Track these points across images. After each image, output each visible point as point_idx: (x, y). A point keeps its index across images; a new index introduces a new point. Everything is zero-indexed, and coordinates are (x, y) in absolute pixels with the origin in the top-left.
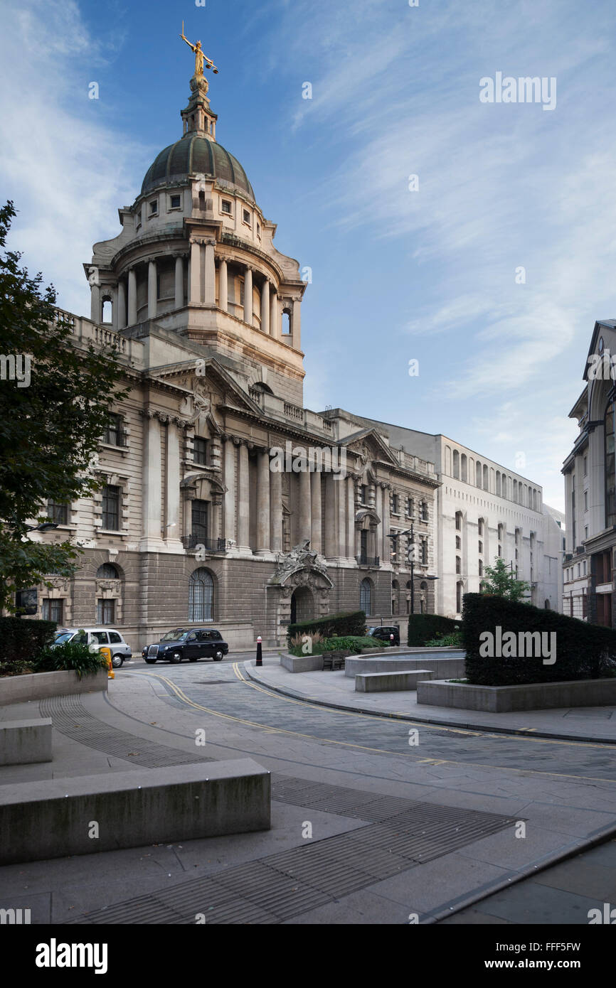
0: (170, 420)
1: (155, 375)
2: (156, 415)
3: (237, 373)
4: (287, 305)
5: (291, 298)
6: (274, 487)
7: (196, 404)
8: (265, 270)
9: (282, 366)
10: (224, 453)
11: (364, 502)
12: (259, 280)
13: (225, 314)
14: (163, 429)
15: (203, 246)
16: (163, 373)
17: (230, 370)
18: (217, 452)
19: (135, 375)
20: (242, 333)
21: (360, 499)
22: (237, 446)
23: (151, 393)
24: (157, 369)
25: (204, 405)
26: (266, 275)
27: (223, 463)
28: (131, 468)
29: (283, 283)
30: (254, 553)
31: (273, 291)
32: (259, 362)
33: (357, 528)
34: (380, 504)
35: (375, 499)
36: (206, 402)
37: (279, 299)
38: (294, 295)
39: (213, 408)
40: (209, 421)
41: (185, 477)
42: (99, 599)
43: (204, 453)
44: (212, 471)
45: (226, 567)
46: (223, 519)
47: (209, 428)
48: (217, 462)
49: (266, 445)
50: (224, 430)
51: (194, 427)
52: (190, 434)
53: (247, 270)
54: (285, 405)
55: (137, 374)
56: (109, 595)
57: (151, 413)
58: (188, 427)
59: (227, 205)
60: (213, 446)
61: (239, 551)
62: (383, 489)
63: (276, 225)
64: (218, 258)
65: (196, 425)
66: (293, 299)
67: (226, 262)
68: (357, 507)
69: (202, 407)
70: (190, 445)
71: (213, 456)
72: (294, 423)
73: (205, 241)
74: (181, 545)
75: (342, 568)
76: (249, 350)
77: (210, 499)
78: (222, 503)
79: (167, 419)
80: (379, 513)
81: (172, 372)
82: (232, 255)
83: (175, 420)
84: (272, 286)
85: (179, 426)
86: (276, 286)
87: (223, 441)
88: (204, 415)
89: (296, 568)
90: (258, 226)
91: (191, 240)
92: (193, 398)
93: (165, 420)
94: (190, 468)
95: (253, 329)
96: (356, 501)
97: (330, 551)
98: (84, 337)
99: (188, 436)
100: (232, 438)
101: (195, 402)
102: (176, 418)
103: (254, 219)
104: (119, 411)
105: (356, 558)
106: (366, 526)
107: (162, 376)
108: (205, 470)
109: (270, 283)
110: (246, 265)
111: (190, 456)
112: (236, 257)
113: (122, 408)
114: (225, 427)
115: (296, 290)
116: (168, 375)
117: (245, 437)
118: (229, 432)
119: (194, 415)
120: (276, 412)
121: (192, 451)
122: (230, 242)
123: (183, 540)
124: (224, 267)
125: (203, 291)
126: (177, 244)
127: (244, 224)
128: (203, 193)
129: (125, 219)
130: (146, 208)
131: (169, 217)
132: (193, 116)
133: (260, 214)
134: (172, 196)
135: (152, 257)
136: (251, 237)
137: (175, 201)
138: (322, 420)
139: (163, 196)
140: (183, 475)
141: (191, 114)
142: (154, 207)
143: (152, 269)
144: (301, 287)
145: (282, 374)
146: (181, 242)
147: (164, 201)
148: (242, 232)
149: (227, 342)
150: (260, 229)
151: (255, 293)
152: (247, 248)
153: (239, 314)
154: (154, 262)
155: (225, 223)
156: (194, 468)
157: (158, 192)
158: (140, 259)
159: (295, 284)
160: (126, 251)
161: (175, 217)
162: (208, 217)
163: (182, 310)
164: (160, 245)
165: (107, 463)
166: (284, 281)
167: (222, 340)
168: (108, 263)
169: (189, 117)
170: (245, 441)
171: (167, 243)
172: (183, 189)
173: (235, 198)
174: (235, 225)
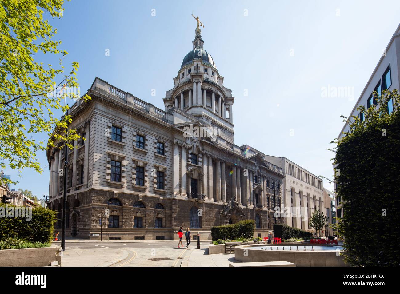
0: (182, 145)
2: (177, 143)
4: (228, 107)
5: (229, 104)
6: (222, 175)
7: (192, 140)
8: (219, 93)
9: (226, 129)
10: (203, 160)
12: (217, 97)
13: (205, 108)
14: (180, 149)
15: (197, 83)
18: (200, 159)
19: (169, 127)
20: (211, 116)
21: (255, 181)
22: (208, 157)
23: (175, 135)
24: (177, 124)
26: (220, 94)
27: (203, 164)
28: (168, 164)
30: (215, 201)
31: (222, 102)
33: (254, 193)
34: (262, 183)
35: (260, 181)
36: (197, 139)
37: (225, 105)
38: (230, 103)
39: (199, 142)
40: (197, 147)
42: (156, 218)
43: (196, 160)
44: (199, 167)
45: (204, 206)
46: (203, 187)
47: (197, 150)
48: (200, 163)
49: (219, 158)
52: (190, 152)
53: (213, 92)
54: (226, 142)
56: (160, 216)
57: (175, 143)
58: (190, 149)
59: (206, 70)
60: (199, 157)
61: (209, 200)
62: (263, 177)
63: (223, 77)
64: (203, 88)
65: (192, 148)
66: (230, 104)
67: (206, 90)
68: (254, 184)
69: (195, 141)
70: (190, 156)
71: (199, 161)
72: (230, 150)
73: (198, 81)
74: (187, 197)
75: (249, 209)
77: (198, 178)
78: (202, 181)
80: (262, 187)
82: (207, 87)
84: (222, 99)
85: (186, 148)
86: (223, 99)
87: (203, 155)
88: (195, 144)
90: (217, 78)
91: (193, 81)
92: (191, 138)
93: (180, 145)
94: (190, 165)
95: (215, 114)
97: (244, 202)
98: (150, 112)
99: (189, 152)
100: (206, 154)
102: (184, 145)
103: (215, 75)
104: (164, 142)
105: (254, 205)
106: (257, 192)
108: (196, 166)
109: (221, 98)
110: (212, 91)
111: (190, 160)
112: (209, 88)
113: (164, 140)
114: (203, 150)
115: (231, 101)
116: (181, 127)
117: (211, 154)
118: (204, 152)
119: (192, 144)
120: (223, 145)
121: (191, 159)
122: (207, 82)
123: (188, 194)
124: (205, 92)
125: (197, 100)
126: (190, 85)
127: (212, 76)
128: (197, 65)
129: (175, 81)
130: (181, 75)
131: (188, 77)
132: (196, 42)
133: (217, 73)
134: (188, 69)
135: (182, 91)
136: (214, 81)
137: (189, 71)
138: (240, 149)
139: (185, 69)
140: (187, 168)
141: (195, 42)
142: (183, 74)
143: (182, 96)
144: (232, 99)
145: (225, 132)
146: (191, 84)
147: (186, 71)
148: (211, 79)
149: (206, 119)
150: (218, 79)
151: (216, 102)
152: (213, 84)
153: (210, 109)
154: (182, 93)
155: (205, 76)
156: (192, 165)
157: (184, 68)
158: (179, 93)
159: (230, 98)
160: (174, 91)
161: (189, 76)
162: (199, 72)
163: (190, 108)
164: (184, 86)
165: (159, 162)
166: (226, 97)
167: (204, 118)
168: (170, 98)
169: (195, 43)
170: (211, 156)
171: (186, 85)
172: (192, 65)
173: (209, 67)
174: (209, 77)
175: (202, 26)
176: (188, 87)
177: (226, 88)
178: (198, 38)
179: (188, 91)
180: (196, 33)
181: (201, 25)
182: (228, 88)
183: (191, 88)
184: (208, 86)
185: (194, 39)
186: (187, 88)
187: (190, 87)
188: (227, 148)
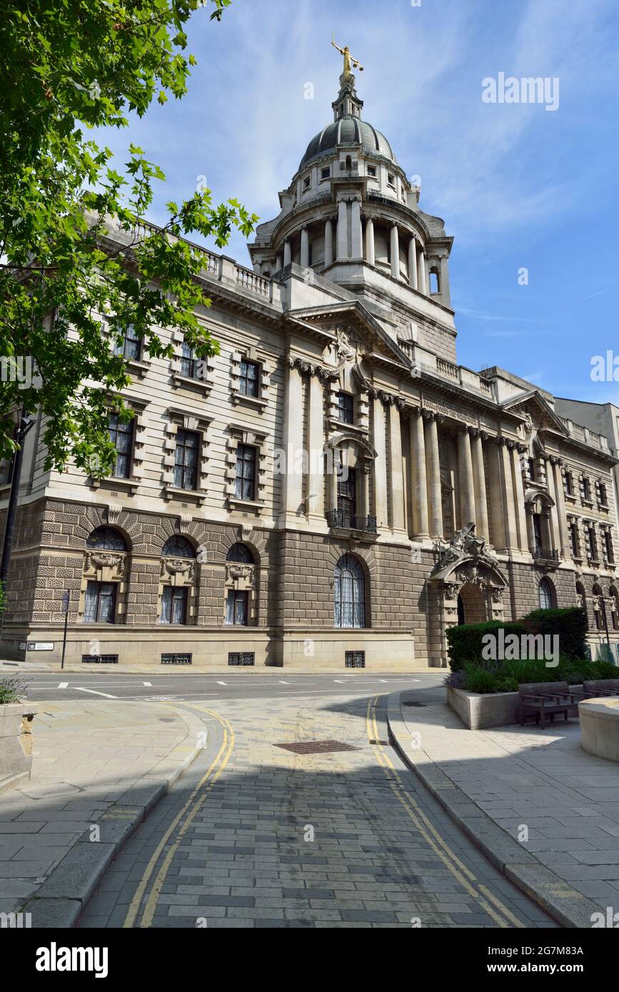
0: (312, 368)
1: (296, 317)
2: (297, 362)
3: (384, 321)
4: (434, 263)
5: (438, 256)
6: (430, 457)
7: (341, 354)
8: (410, 228)
9: (433, 323)
10: (372, 411)
11: (533, 479)
12: (405, 239)
13: (372, 268)
14: (305, 380)
15: (349, 203)
16: (304, 315)
17: (377, 317)
18: (365, 409)
19: (275, 318)
20: (390, 288)
21: (528, 475)
22: (387, 405)
23: (292, 339)
24: (298, 311)
25: (349, 355)
26: (412, 231)
27: (372, 423)
28: (267, 424)
29: (429, 241)
30: (412, 537)
31: (419, 250)
32: (408, 319)
33: (528, 512)
34: (552, 482)
35: (546, 476)
36: (352, 351)
37: (426, 258)
38: (440, 252)
39: (360, 359)
40: (355, 373)
41: (330, 438)
42: (229, 591)
43: (351, 411)
44: (361, 433)
45: (378, 554)
46: (372, 492)
47: (355, 382)
48: (365, 421)
49: (420, 405)
50: (372, 384)
51: (339, 379)
52: (335, 387)
53: (393, 226)
54: (437, 361)
55: (277, 316)
56: (241, 585)
57: (291, 361)
58: (333, 378)
59: (372, 170)
60: (361, 403)
61: (393, 534)
62: (553, 464)
64: (365, 216)
65: (341, 375)
66: (441, 257)
67: (373, 220)
68: (525, 485)
69: (348, 357)
70: (335, 399)
71: (361, 415)
72: (449, 381)
73: (351, 199)
74: (325, 523)
75: (515, 563)
76: (398, 305)
77: (358, 467)
78: (372, 472)
79: (310, 367)
80: (552, 493)
81: (314, 314)
82: (376, 213)
83: (318, 369)
84: (417, 242)
85: (322, 377)
86: (422, 243)
87: (371, 397)
88: (349, 366)
89: (460, 559)
90: (402, 191)
91: (338, 199)
92: (337, 347)
93: (307, 369)
94: (335, 427)
95: (400, 284)
96: (524, 477)
97: (500, 540)
98: (224, 277)
99: (332, 389)
100: (381, 394)
101: (340, 351)
102: (318, 367)
103: (398, 183)
104: (258, 359)
105: (531, 550)
106: (538, 509)
107: (303, 319)
108: (352, 430)
109: (416, 240)
110: (391, 222)
111: (334, 412)
112: (382, 214)
113: (261, 355)
114: (372, 382)
115: (442, 247)
116: (310, 317)
117: (395, 394)
118: (377, 387)
119: (339, 365)
120: (428, 367)
121: (337, 407)
122: (375, 200)
123: (328, 516)
124: (371, 227)
125: (350, 247)
126: (328, 209)
127: (389, 186)
128: (349, 159)
129: (284, 200)
130: (300, 186)
131: (320, 188)
132: (342, 105)
133: (403, 178)
134: (322, 170)
135: (305, 224)
136: (396, 198)
137: (326, 173)
138: (479, 379)
139: (314, 170)
140: (327, 435)
141: (341, 103)
142: (307, 182)
143: (304, 237)
144: (447, 244)
145: (433, 332)
146: (333, 205)
147: (316, 174)
148: (387, 193)
149: (374, 297)
150: (405, 192)
151: (401, 251)
152: (392, 205)
153: (388, 271)
154: (305, 229)
155: (371, 186)
156: (340, 428)
157: (310, 167)
158: (295, 229)
159: (440, 241)
160: (282, 224)
161: (327, 186)
162: (353, 175)
163: (330, 268)
164: (311, 212)
165: (243, 417)
166: (430, 239)
167: (370, 294)
168: (269, 241)
169: (339, 107)
170: (396, 399)
171: (317, 209)
172: (332, 160)
173: (380, 163)
174: (380, 187)
175: (358, 68)
176: (321, 213)
177: (427, 215)
178: (348, 95)
179: (321, 224)
180: (342, 85)
181: (355, 66)
182: (432, 215)
183: (331, 216)
184: (379, 211)
185: (336, 97)
186: (318, 216)
187: (329, 213)
188: (440, 377)
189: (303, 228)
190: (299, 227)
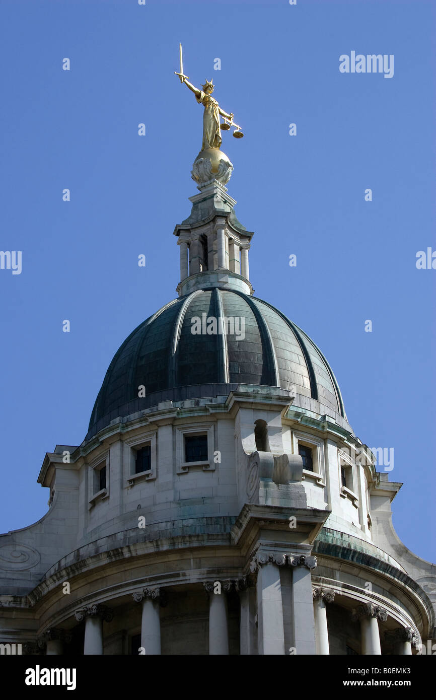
8: (401, 615)
15: (286, 570)
59: (305, 451)
73: (291, 561)
103: (361, 479)
127: (343, 494)
134: (185, 434)
136: (357, 526)
137: (193, 445)
139: (165, 432)
148: (343, 514)
157: (153, 423)
164: (173, 558)
171: (189, 556)
172: (215, 420)
173: (325, 439)
174: (327, 498)
186: (193, 574)
189: (146, 597)
190: (136, 591)
